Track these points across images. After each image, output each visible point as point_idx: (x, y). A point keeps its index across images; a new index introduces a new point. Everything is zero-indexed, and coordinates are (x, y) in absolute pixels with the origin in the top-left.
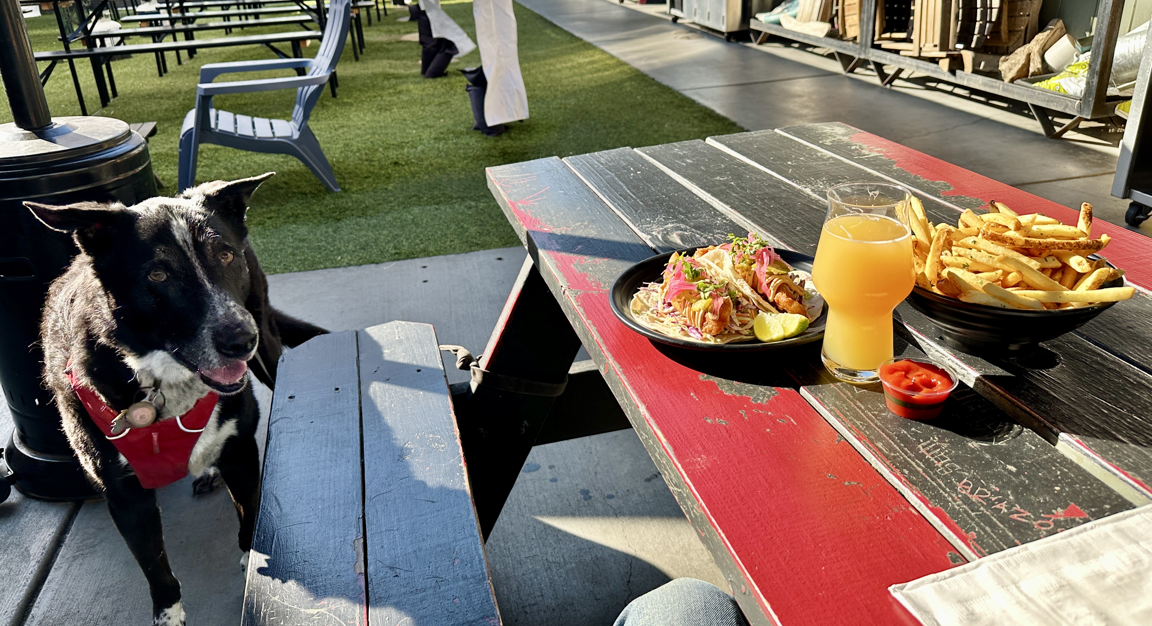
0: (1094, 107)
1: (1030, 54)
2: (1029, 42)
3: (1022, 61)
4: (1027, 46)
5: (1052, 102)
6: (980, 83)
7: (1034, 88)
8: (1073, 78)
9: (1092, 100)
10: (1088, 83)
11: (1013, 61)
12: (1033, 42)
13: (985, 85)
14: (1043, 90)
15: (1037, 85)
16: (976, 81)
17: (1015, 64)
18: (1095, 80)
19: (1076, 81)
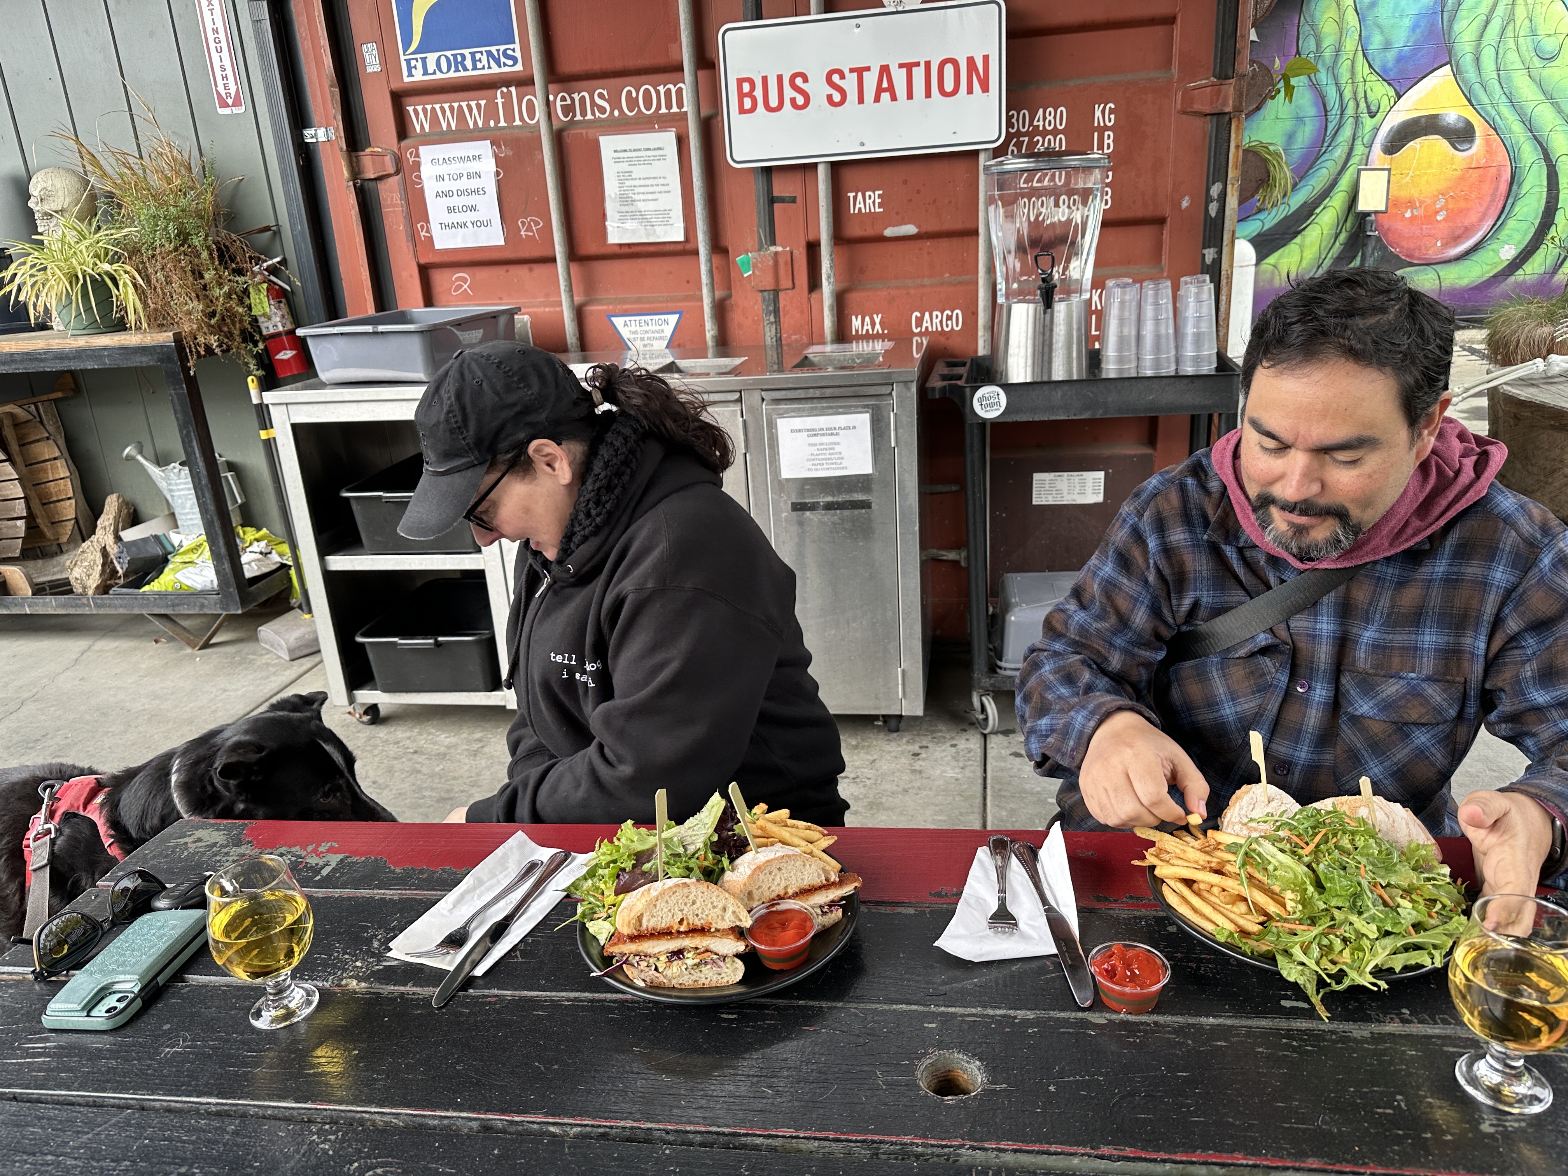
0: (240, 598)
1: (105, 547)
2: (93, 532)
3: (100, 561)
4: (94, 538)
5: (178, 605)
6: (50, 605)
7: (144, 594)
8: (190, 568)
9: (233, 590)
10: (218, 572)
11: (86, 564)
12: (99, 532)
13: (64, 606)
14: (159, 594)
15: (146, 588)
16: (45, 605)
17: (91, 567)
18: (227, 566)
19: (197, 570)
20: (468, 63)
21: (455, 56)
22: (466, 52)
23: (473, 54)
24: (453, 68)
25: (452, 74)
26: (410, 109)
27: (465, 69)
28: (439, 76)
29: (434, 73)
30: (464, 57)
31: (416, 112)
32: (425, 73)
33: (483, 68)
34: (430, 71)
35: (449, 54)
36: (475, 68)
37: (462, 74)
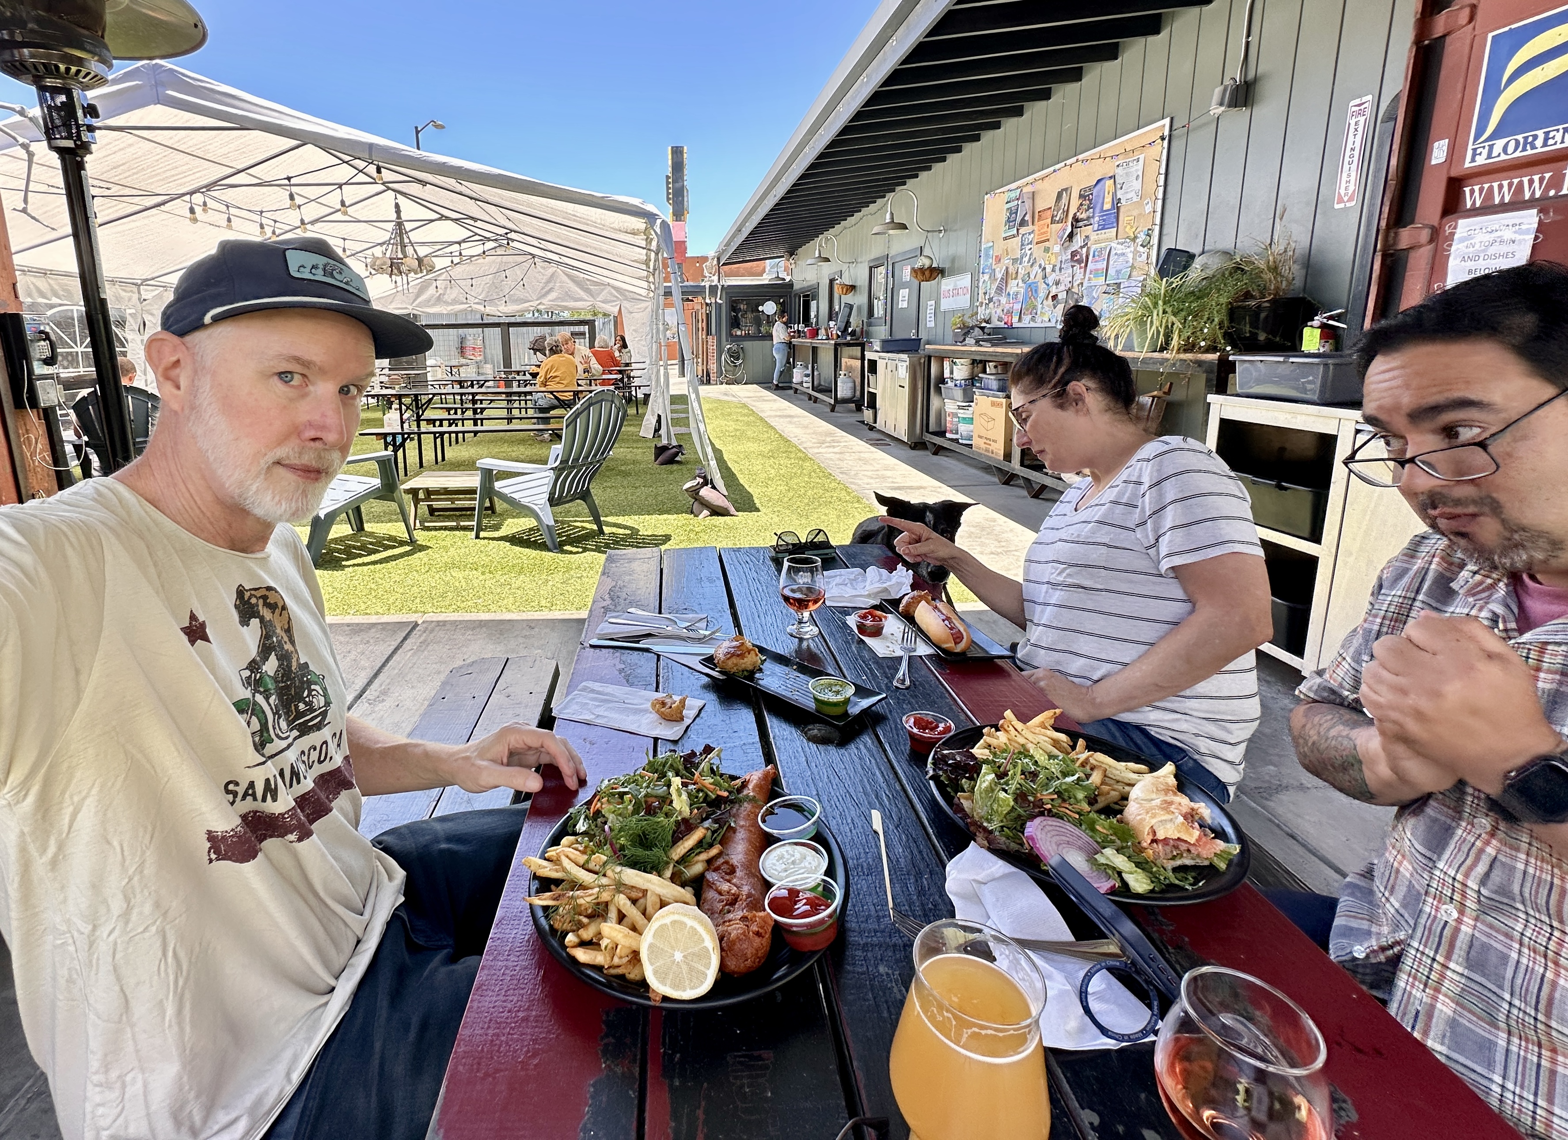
20: (1539, 143)
21: (1526, 138)
22: (1540, 133)
23: (1547, 134)
24: (1520, 149)
25: (1518, 154)
26: (1467, 190)
27: (1533, 147)
28: (1503, 157)
29: (1499, 155)
30: (1535, 137)
31: (1472, 192)
32: (1489, 156)
33: (1555, 143)
34: (1495, 154)
35: (1520, 137)
36: (1545, 144)
37: (1530, 152)
